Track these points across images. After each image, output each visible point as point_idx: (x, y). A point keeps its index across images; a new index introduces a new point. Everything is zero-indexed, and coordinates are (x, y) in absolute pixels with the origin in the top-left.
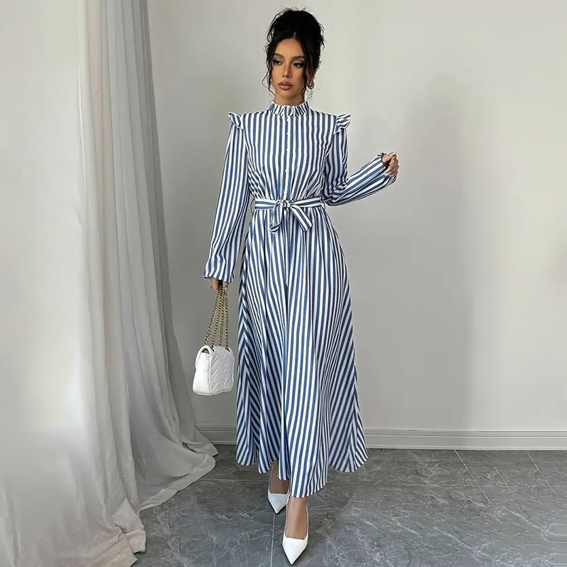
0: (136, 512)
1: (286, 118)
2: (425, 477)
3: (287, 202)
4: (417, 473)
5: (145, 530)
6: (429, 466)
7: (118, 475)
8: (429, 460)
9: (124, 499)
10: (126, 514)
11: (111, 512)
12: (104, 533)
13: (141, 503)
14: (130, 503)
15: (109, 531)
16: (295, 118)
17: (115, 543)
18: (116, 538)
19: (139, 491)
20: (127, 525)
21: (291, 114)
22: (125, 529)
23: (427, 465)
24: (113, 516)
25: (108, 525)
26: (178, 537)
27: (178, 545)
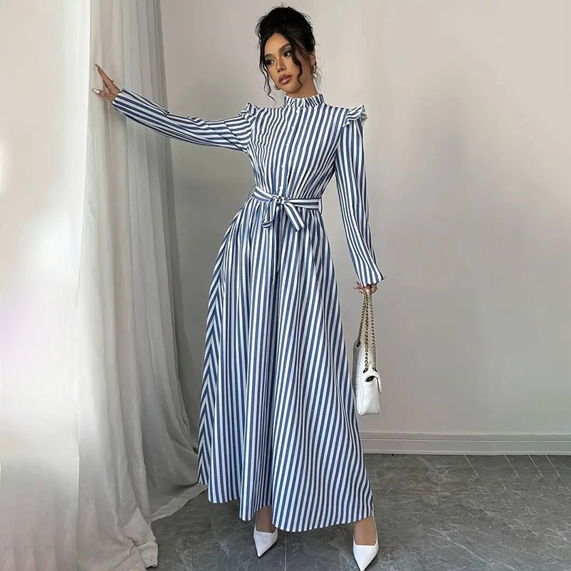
0: (148, 523)
1: (296, 109)
2: (436, 484)
3: (283, 198)
4: (428, 480)
5: (157, 542)
6: (440, 472)
7: (129, 482)
8: (439, 466)
9: (135, 509)
10: (138, 525)
11: (122, 524)
12: (116, 546)
13: (152, 513)
14: (141, 512)
15: (120, 543)
16: (304, 109)
17: (127, 557)
18: (127, 552)
19: (151, 500)
20: (137, 537)
22: (137, 541)
23: (437, 471)
24: (125, 527)
25: (120, 538)
26: (191, 550)
27: (191, 559)
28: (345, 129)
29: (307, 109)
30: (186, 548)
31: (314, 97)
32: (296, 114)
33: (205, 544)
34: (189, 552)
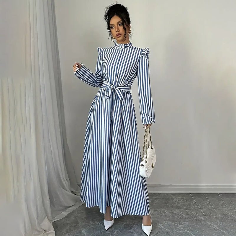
0: (51, 223)
3: (114, 86)
5: (55, 231)
6: (179, 200)
7: (43, 206)
8: (179, 198)
9: (45, 217)
10: (47, 224)
11: (39, 224)
12: (37, 233)
13: (53, 218)
14: (48, 218)
15: (39, 231)
19: (52, 213)
20: (46, 229)
21: (122, 47)
23: (177, 200)
24: (41, 225)
25: (38, 229)
26: (69, 234)
28: (141, 58)
29: (125, 49)
30: (67, 232)
31: (128, 44)
32: (120, 51)
33: (75, 231)
34: (68, 234)
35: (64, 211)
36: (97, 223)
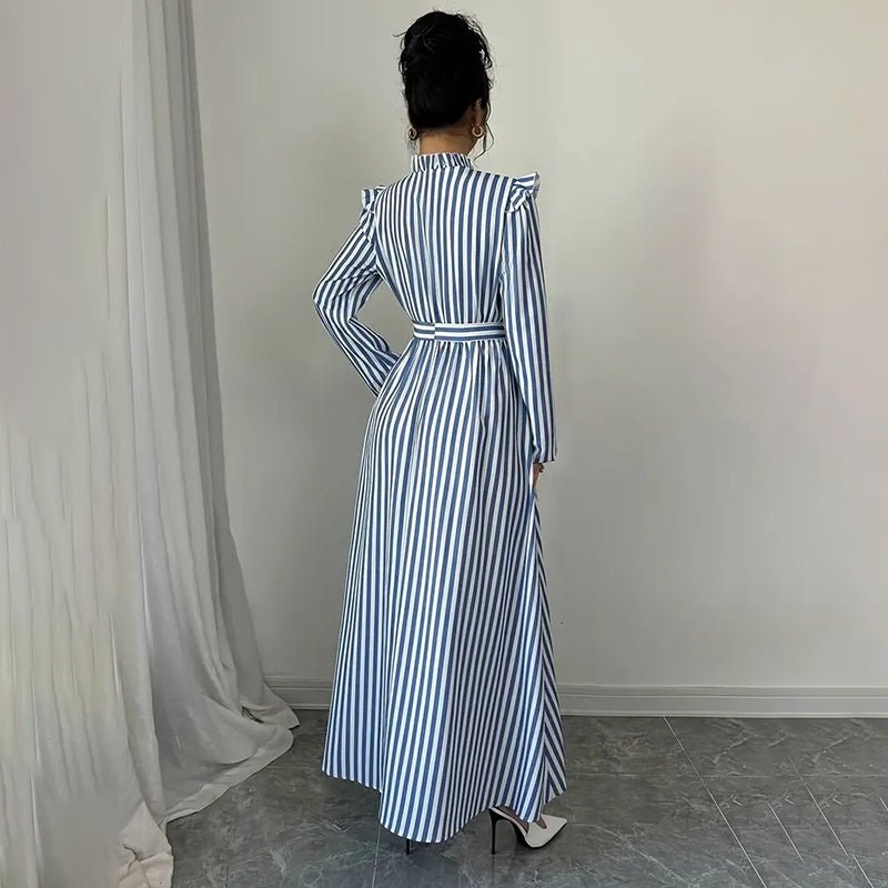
0: (159, 826)
2: (619, 763)
4: (605, 754)
5: (172, 854)
6: (624, 743)
7: (131, 764)
8: (623, 734)
9: (140, 802)
10: (145, 830)
13: (167, 809)
14: (149, 808)
17: (123, 878)
18: (124, 869)
19: (165, 785)
20: (141, 846)
22: (140, 853)
23: (620, 743)
24: (120, 832)
26: (226, 865)
27: (224, 879)
30: (219, 862)
33: (250, 855)
34: (222, 868)
35: (210, 781)
36: (328, 826)
